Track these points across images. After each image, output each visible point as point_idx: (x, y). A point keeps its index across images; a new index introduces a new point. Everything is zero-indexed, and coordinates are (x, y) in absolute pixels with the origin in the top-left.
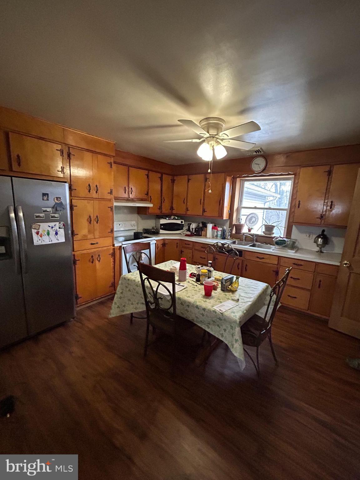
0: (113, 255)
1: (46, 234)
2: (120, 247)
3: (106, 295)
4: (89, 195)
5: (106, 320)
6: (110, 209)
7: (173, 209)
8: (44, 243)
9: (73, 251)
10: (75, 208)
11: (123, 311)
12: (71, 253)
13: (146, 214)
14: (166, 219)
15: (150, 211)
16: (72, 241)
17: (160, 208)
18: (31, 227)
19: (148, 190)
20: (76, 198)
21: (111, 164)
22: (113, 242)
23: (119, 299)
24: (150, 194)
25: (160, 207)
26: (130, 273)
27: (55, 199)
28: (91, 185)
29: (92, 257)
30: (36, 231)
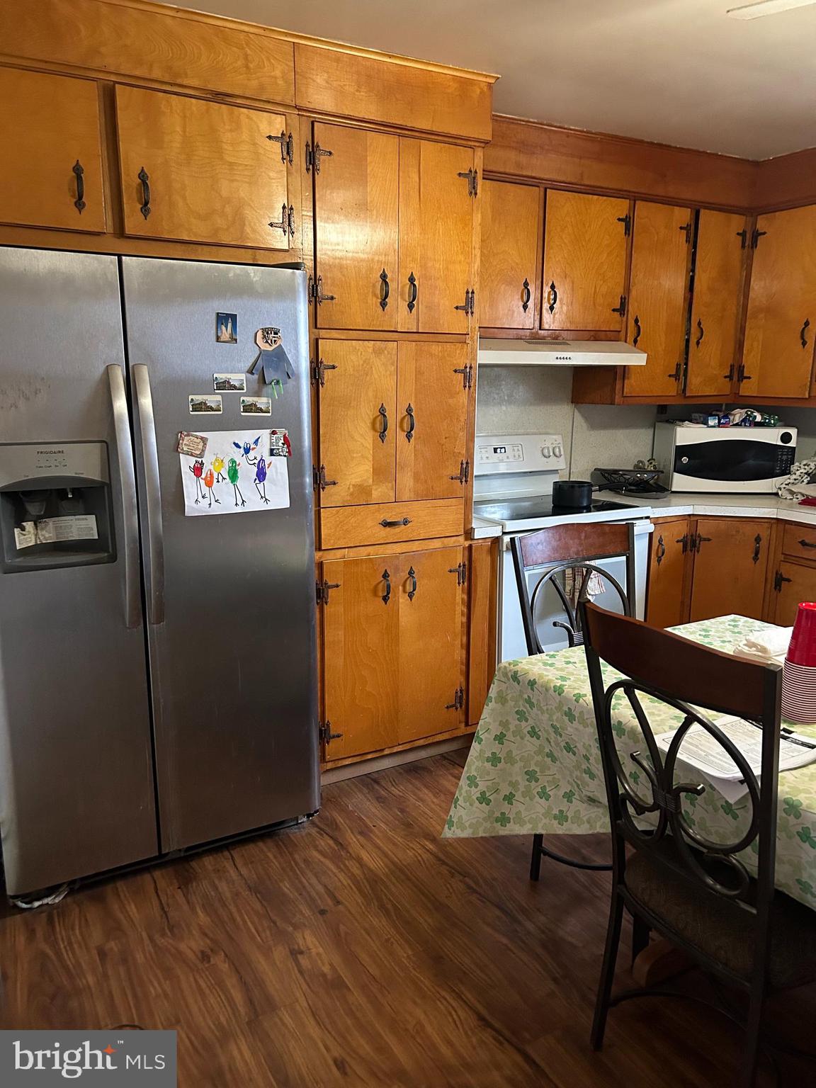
0: (467, 573)
1: (226, 476)
2: (496, 541)
3: (430, 740)
4: (381, 320)
5: (430, 846)
6: (461, 376)
7: (742, 377)
8: (217, 510)
9: (319, 549)
10: (327, 374)
11: (504, 820)
12: (311, 557)
13: (612, 403)
14: (705, 423)
15: (632, 386)
16: (312, 506)
17: (681, 373)
18: (176, 448)
19: (628, 289)
20: (334, 334)
21: (471, 176)
22: (467, 520)
23: (488, 765)
24: (632, 309)
25: (678, 365)
26: (538, 656)
27: (260, 335)
28: (389, 275)
29: (386, 576)
30: (192, 461)
